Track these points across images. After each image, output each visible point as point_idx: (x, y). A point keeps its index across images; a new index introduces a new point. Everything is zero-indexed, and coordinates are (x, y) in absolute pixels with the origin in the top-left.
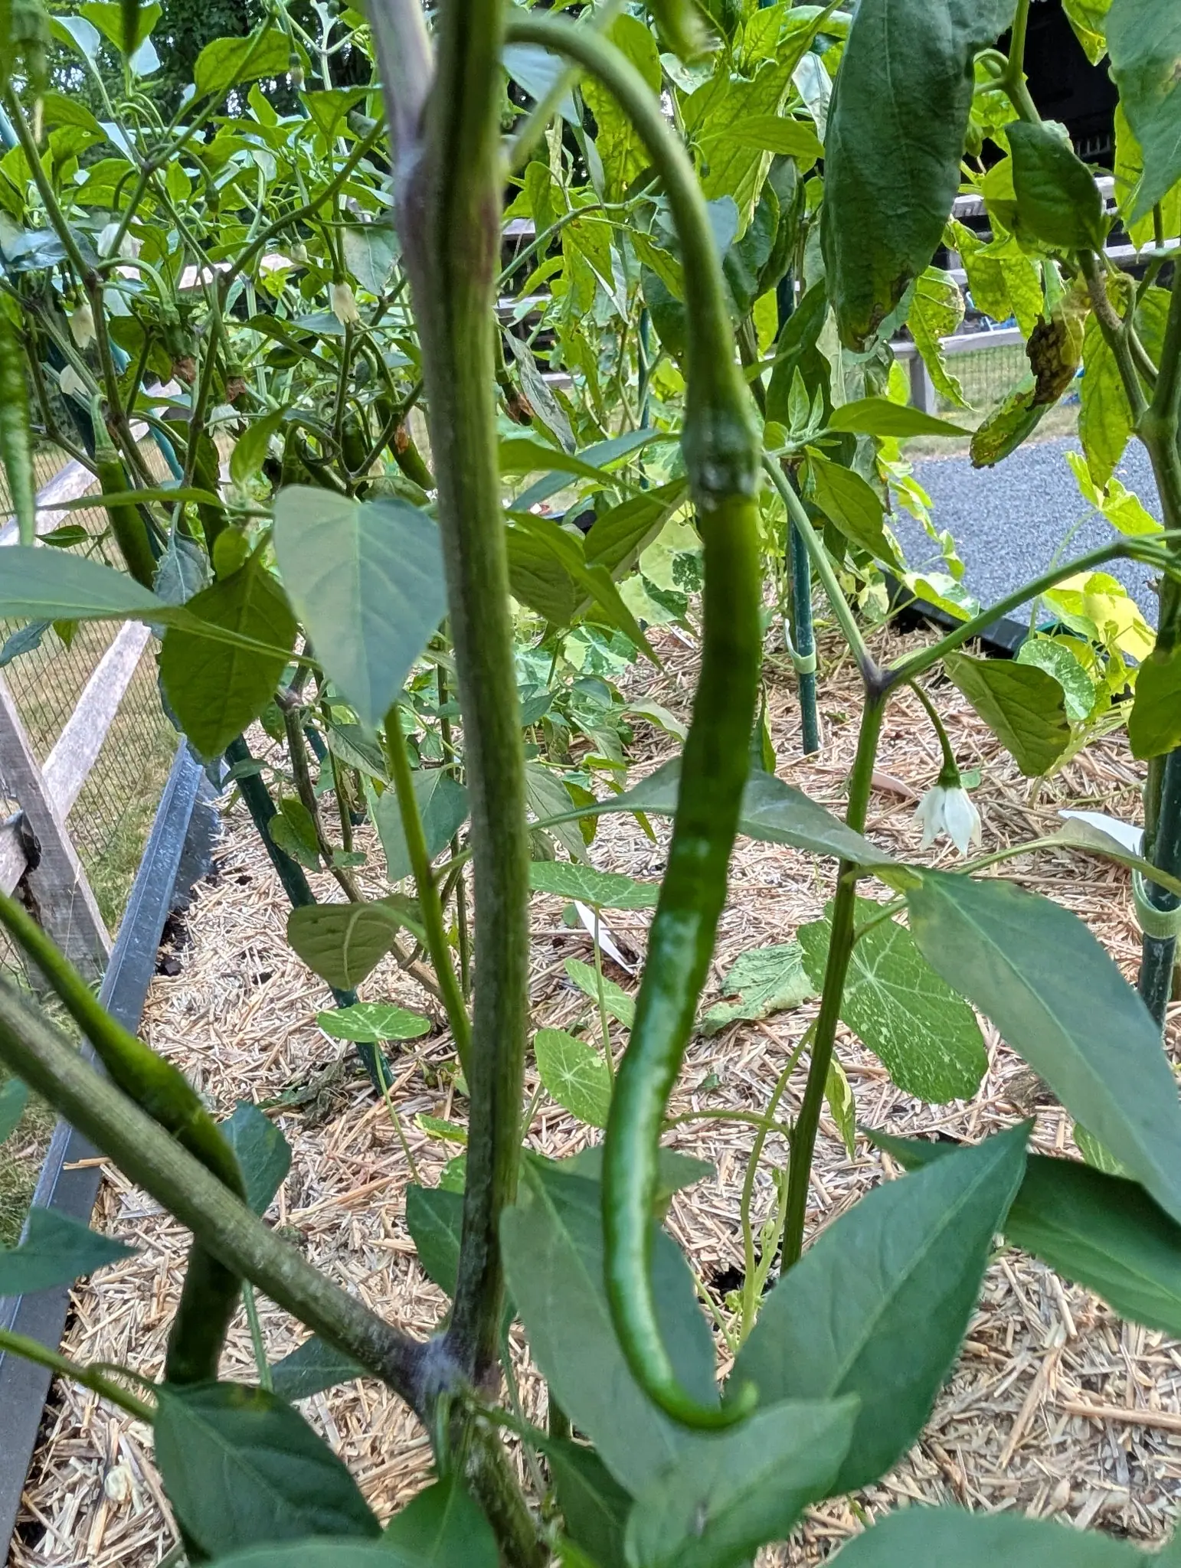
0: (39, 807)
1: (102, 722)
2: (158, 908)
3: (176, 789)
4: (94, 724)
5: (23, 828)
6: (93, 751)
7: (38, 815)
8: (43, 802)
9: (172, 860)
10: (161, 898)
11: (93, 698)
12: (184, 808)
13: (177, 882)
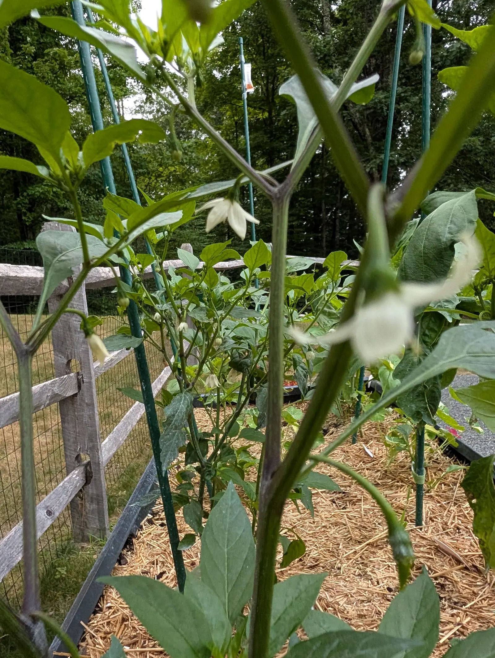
0: (97, 460)
1: (130, 428)
2: (125, 533)
3: (146, 477)
4: (126, 428)
5: (88, 468)
6: (123, 439)
7: (95, 463)
8: (99, 458)
9: (137, 511)
10: (127, 528)
11: (128, 417)
12: (148, 486)
13: (136, 520)
